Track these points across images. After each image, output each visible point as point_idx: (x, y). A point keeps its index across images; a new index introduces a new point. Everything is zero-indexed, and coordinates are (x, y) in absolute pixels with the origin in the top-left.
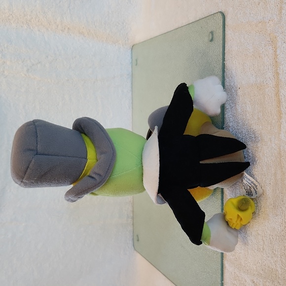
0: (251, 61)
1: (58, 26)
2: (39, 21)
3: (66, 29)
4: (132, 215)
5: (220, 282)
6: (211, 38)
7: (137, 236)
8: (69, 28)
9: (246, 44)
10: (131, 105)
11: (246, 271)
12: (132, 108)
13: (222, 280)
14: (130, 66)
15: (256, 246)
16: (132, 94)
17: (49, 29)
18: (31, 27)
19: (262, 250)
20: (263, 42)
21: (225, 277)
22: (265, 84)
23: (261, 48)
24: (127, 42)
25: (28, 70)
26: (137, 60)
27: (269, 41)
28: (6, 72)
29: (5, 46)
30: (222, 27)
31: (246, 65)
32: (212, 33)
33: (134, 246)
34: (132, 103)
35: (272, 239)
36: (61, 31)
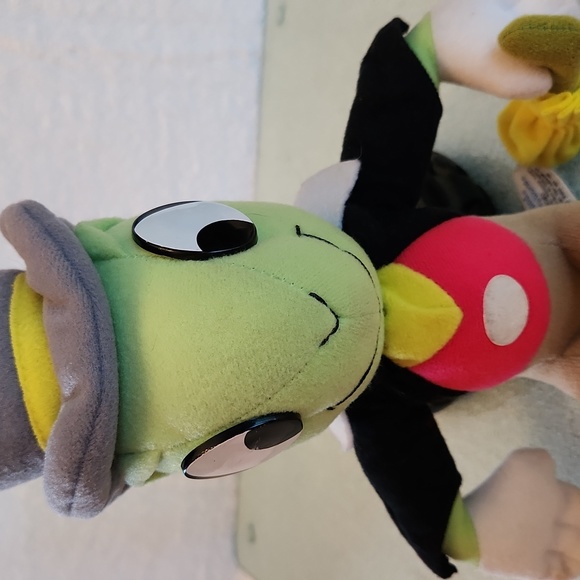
7: (251, 528)
26: (282, 10)
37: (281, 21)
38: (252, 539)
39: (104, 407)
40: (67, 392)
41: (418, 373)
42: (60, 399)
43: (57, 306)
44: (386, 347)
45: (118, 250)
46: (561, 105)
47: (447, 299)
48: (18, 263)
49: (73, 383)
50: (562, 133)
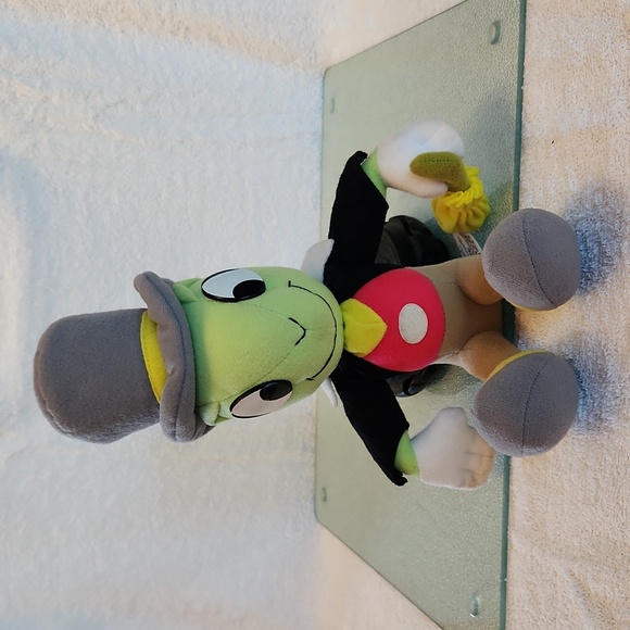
0: (582, 78)
1: (163, 22)
2: (123, 11)
3: (182, 30)
4: (313, 444)
5: (500, 581)
6: (494, 36)
7: (324, 490)
8: (187, 28)
9: (571, 41)
10: (319, 201)
11: (558, 552)
12: (321, 208)
13: (504, 574)
14: (319, 116)
15: (580, 493)
16: (321, 177)
17: (145, 29)
18: (107, 24)
19: (593, 501)
20: (608, 34)
21: (510, 569)
22: (609, 126)
23: (604, 48)
24: (313, 61)
25: (97, 116)
26: (333, 101)
27: (622, 31)
28: (49, 120)
29: (50, 63)
30: (518, 9)
31: (570, 89)
32: (497, 24)
33: (315, 512)
34: (321, 197)
35: (615, 474)
36: (170, 35)
37: (332, 111)
38: (325, 499)
39: (187, 378)
40: (170, 372)
41: (369, 360)
42: (167, 376)
43: (164, 328)
44: (345, 344)
45: (195, 298)
46: (457, 199)
47: (378, 318)
48: (145, 306)
49: (172, 366)
50: (464, 214)
